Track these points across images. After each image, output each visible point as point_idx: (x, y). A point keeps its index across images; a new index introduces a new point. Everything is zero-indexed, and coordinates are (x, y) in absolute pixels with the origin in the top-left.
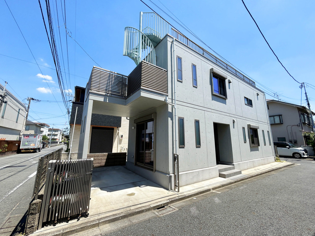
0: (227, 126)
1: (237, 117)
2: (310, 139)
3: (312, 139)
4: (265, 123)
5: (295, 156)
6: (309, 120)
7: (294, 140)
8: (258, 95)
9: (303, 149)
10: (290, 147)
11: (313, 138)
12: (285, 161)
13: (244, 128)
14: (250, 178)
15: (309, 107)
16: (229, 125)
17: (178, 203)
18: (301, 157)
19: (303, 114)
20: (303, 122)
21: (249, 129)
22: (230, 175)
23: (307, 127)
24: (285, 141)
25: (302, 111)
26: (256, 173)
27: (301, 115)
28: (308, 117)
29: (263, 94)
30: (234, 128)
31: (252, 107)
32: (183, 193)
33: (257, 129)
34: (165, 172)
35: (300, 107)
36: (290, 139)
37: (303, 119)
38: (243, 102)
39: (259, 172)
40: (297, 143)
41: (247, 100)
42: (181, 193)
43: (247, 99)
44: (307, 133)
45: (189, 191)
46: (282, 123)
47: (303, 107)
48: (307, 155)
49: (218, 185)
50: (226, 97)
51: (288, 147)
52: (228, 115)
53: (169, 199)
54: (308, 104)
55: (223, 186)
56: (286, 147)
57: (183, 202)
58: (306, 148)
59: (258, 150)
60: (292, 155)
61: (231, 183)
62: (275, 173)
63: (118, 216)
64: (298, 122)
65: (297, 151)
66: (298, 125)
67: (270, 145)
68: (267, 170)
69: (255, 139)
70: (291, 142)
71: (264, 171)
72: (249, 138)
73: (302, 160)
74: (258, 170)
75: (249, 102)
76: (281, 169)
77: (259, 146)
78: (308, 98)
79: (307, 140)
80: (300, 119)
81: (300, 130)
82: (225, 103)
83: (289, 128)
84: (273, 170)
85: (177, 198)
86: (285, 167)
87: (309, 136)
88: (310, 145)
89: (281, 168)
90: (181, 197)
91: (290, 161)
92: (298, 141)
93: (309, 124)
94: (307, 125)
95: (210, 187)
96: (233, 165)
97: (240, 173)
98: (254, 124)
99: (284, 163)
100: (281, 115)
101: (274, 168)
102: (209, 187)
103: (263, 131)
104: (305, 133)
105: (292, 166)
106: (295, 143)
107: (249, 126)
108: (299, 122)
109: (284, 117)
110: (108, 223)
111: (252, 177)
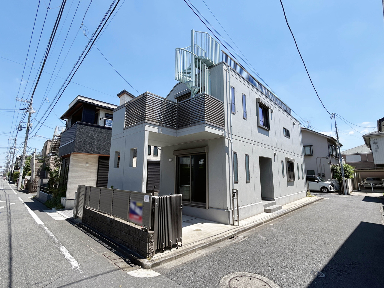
0: (269, 159)
1: (277, 149)
2: (337, 172)
3: (338, 172)
4: (299, 156)
5: (323, 190)
6: (336, 151)
7: (323, 173)
8: (294, 124)
9: (330, 183)
10: (318, 181)
11: (340, 172)
12: (315, 196)
13: (282, 162)
14: (290, 212)
15: (338, 139)
16: (271, 159)
17: (244, 234)
18: (328, 192)
19: (331, 146)
20: (331, 154)
21: (287, 162)
22: (274, 210)
23: (334, 159)
24: (314, 175)
25: (332, 142)
26: (295, 208)
27: (330, 146)
28: (336, 148)
29: (298, 124)
30: (275, 162)
31: (289, 138)
32: (242, 226)
33: (293, 162)
34: (222, 208)
35: (330, 138)
36: (319, 172)
37: (331, 151)
38: (283, 133)
39: (296, 207)
40: (324, 177)
41: (285, 131)
42: (241, 226)
43: (285, 129)
44: (334, 166)
45: (247, 224)
46: (312, 154)
47: (332, 138)
48: (333, 189)
49: (268, 219)
50: (269, 129)
51: (317, 181)
52: (270, 147)
53: (235, 231)
54: (337, 136)
55: (272, 219)
56: (315, 181)
57: (247, 233)
58: (332, 182)
59: (293, 185)
60: (320, 190)
61: (277, 217)
62: (309, 207)
63: (206, 244)
64: (326, 154)
65: (325, 185)
66: (327, 157)
67: (303, 179)
68: (302, 204)
69: (291, 173)
70: (319, 175)
71: (300, 206)
72: (287, 172)
73: (329, 194)
74: (295, 205)
75: (287, 133)
76: (313, 204)
77: (295, 180)
78: (337, 129)
79: (334, 173)
80: (329, 152)
81: (328, 163)
82: (268, 135)
83: (319, 159)
84: (307, 204)
85: (241, 230)
86: (316, 201)
87: (336, 169)
88: (336, 179)
89: (313, 202)
90: (243, 229)
91: (319, 195)
92: (326, 174)
93: (336, 157)
94: (334, 157)
95: (263, 221)
96: (274, 200)
97: (280, 208)
98: (291, 158)
99: (315, 197)
100: (312, 146)
101: (307, 202)
102: (261, 221)
103: (298, 164)
104: (332, 166)
105: (322, 200)
106: (323, 177)
107: (287, 159)
108: (328, 154)
109: (314, 148)
110: (201, 249)
111: (292, 211)
